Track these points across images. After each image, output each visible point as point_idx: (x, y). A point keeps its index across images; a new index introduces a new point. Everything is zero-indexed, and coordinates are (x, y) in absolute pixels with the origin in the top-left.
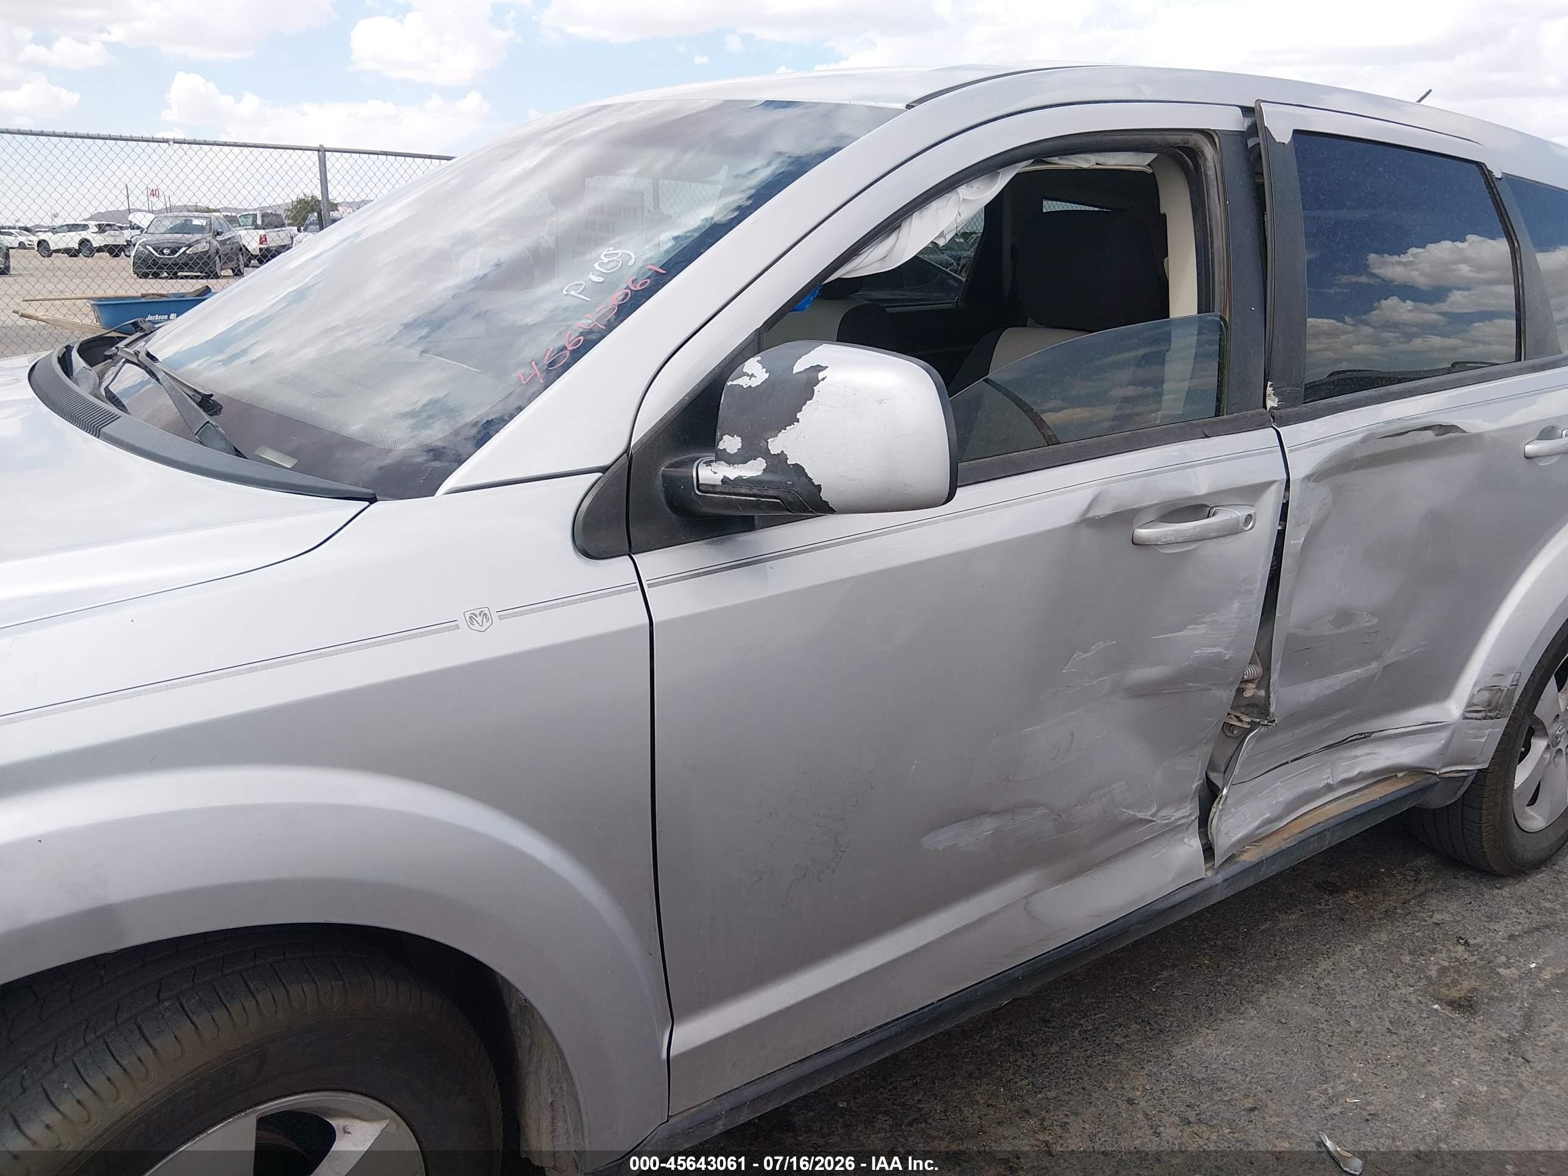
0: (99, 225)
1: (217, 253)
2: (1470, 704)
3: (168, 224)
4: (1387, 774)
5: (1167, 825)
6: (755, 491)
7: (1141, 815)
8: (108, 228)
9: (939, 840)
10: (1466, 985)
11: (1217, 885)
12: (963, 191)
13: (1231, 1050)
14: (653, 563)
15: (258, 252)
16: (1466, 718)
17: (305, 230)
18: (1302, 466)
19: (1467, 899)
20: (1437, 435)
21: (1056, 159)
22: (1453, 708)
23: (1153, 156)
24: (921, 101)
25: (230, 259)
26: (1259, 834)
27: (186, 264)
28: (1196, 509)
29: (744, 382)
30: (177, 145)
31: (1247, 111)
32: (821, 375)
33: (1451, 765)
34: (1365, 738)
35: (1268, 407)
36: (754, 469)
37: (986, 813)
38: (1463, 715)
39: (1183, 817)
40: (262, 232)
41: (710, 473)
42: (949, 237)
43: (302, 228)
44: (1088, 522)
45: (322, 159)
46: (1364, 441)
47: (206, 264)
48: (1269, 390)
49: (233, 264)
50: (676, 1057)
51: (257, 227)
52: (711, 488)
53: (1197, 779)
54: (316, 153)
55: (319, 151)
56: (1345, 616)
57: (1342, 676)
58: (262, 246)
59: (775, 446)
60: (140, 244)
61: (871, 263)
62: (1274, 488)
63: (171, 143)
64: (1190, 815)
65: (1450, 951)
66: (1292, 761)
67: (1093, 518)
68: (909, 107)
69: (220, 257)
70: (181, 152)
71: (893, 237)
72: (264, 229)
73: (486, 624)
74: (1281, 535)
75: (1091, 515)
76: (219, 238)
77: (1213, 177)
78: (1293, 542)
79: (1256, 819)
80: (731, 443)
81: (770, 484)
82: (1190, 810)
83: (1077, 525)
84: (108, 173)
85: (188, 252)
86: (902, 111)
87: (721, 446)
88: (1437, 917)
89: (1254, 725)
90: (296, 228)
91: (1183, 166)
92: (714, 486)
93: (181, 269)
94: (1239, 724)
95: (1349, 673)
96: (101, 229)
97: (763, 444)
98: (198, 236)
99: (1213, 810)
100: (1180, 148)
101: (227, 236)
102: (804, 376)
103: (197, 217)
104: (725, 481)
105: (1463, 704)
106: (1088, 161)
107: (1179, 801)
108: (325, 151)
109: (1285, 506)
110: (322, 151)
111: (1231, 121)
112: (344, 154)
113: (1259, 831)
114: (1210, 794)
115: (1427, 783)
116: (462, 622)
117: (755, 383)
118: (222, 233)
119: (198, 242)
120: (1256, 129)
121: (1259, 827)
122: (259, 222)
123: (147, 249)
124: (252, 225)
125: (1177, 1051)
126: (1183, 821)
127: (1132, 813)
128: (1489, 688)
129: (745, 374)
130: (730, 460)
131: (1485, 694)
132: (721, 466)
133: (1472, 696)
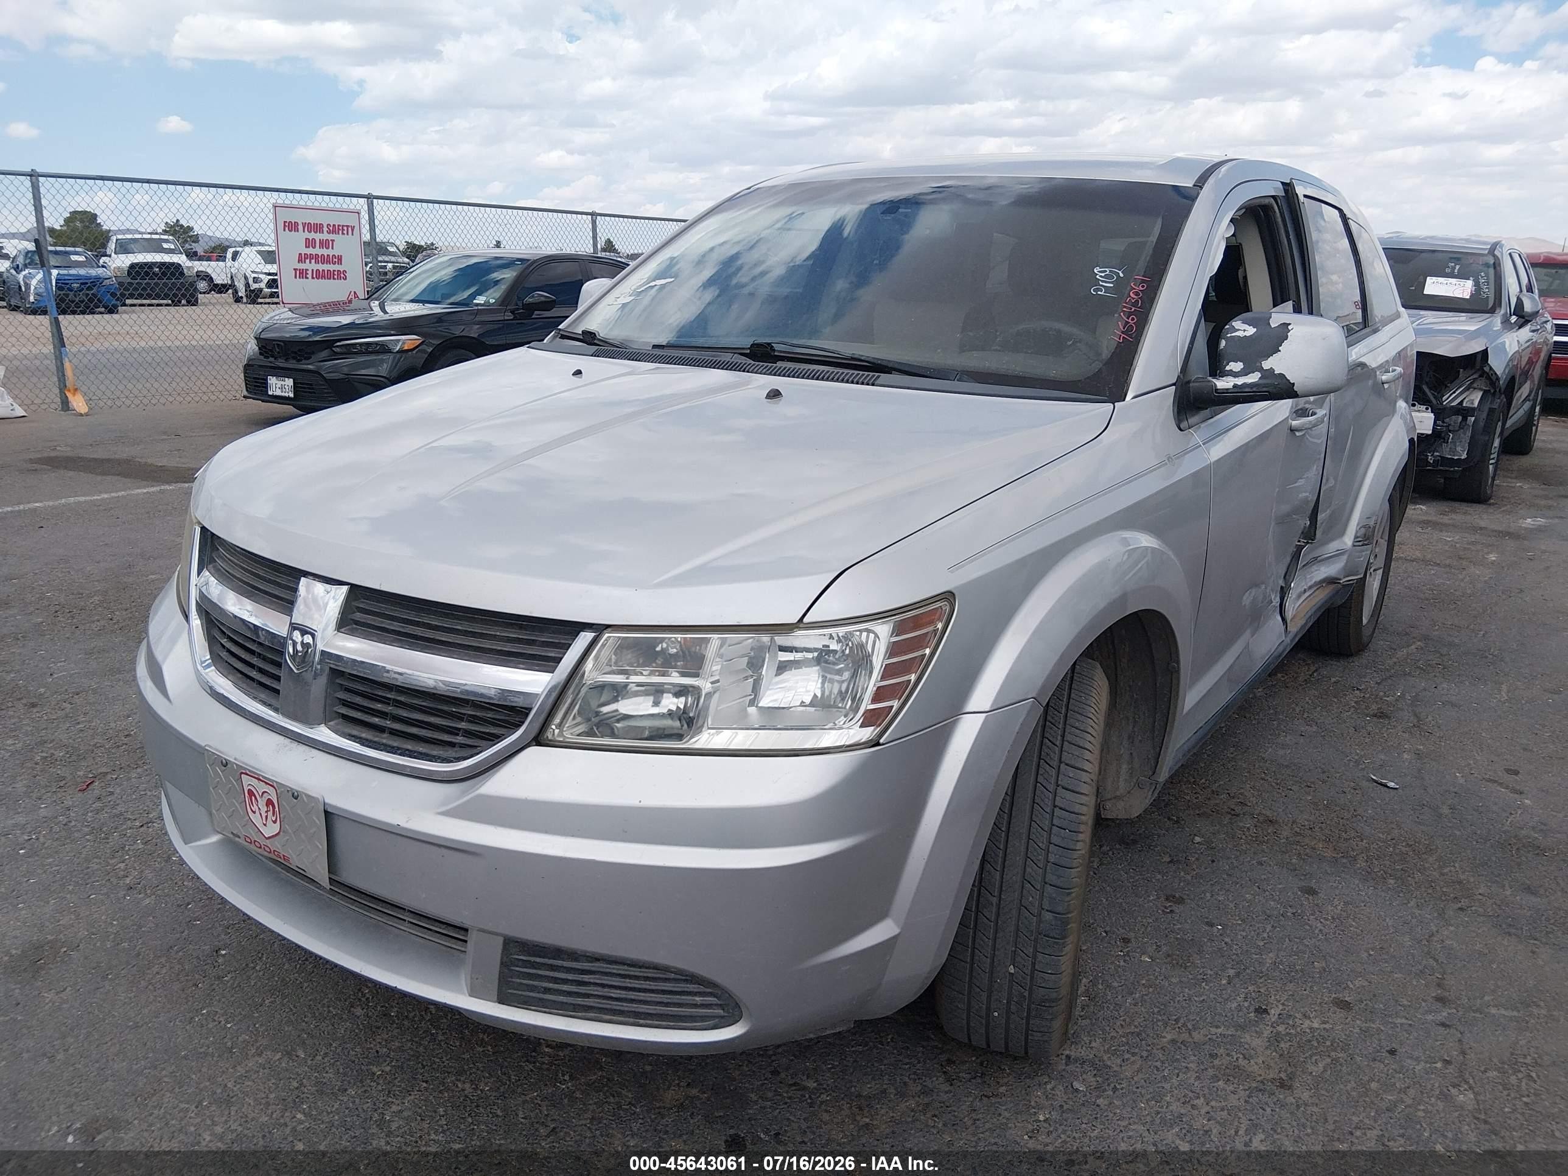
2: (1356, 537)
4: (1321, 584)
6: (1256, 390)
16: (1354, 546)
22: (1348, 540)
29: (1240, 335)
32: (1292, 328)
33: (1348, 576)
34: (1315, 560)
36: (1253, 378)
38: (1353, 543)
41: (1224, 383)
52: (1227, 391)
53: (1282, 578)
59: (1266, 365)
64: (1278, 601)
73: (1173, 462)
77: (1281, 223)
81: (1265, 386)
82: (1278, 598)
87: (1229, 368)
89: (1305, 544)
92: (1226, 388)
97: (1258, 364)
99: (1286, 598)
100: (1262, 206)
102: (1280, 329)
104: (1235, 386)
105: (1353, 537)
115: (1337, 589)
117: (1248, 335)
126: (1277, 604)
128: (1364, 526)
129: (1239, 330)
130: (1236, 375)
131: (1363, 530)
132: (1230, 378)
133: (1357, 532)
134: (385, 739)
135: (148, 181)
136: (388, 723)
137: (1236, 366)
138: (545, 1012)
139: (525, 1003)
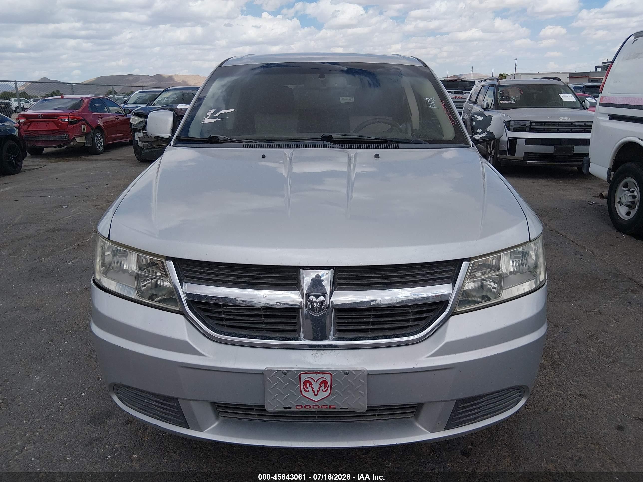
6: (486, 139)
36: (485, 135)
41: (477, 137)
59: (488, 130)
81: (488, 137)
87: (477, 132)
97: (486, 130)
102: (489, 117)
117: (481, 119)
129: (478, 118)
130: (480, 134)
132: (478, 135)
134: (369, 334)
136: (371, 327)
137: (479, 131)
138: (464, 425)
139: (457, 425)
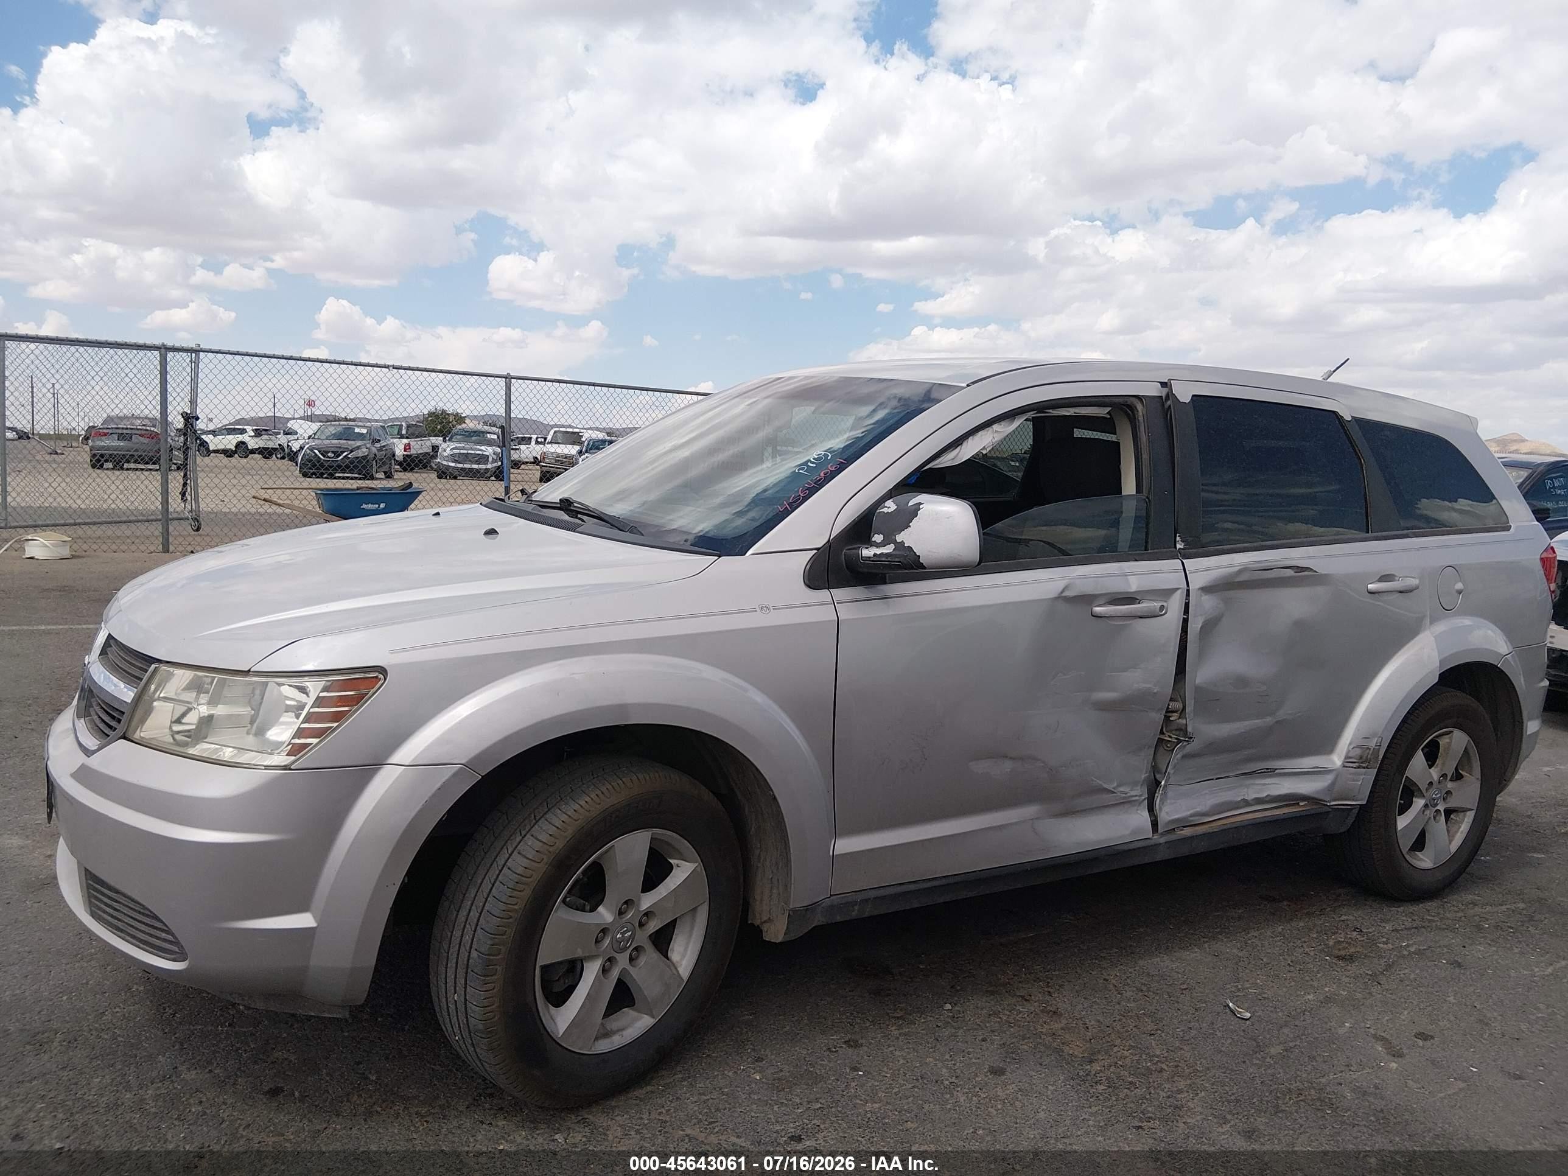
0: (256, 430)
1: (374, 458)
2: (1347, 757)
3: (332, 430)
4: (1292, 799)
5: (1124, 798)
6: (889, 559)
7: (1105, 786)
8: (263, 432)
9: (980, 767)
10: (1352, 950)
11: (1161, 844)
12: (995, 427)
13: (1177, 964)
14: (839, 593)
15: (401, 459)
16: (1344, 767)
17: (449, 440)
18: (1196, 583)
19: (1370, 910)
20: (1296, 572)
21: (1050, 411)
22: (1336, 760)
23: (1110, 409)
24: (974, 383)
25: (384, 463)
26: (1192, 821)
27: (347, 467)
28: (1129, 599)
29: (885, 510)
30: (396, 370)
31: (1164, 384)
32: (921, 507)
33: (1339, 800)
34: (1271, 772)
35: (1178, 548)
36: (889, 549)
37: (1006, 757)
38: (1343, 764)
39: (1136, 796)
40: (405, 441)
41: (867, 552)
42: (988, 450)
43: (447, 438)
44: (1061, 598)
45: (508, 385)
46: (1240, 572)
47: (364, 467)
48: (1178, 538)
49: (386, 468)
50: (837, 855)
51: (402, 437)
52: (868, 559)
53: (1144, 772)
54: (504, 379)
55: (506, 378)
56: (1242, 681)
57: (1247, 723)
58: (405, 453)
59: (899, 538)
60: (308, 448)
61: (947, 461)
62: (1179, 592)
63: (391, 368)
64: (1141, 796)
65: (1347, 934)
66: (1217, 779)
67: (1065, 597)
68: (968, 385)
69: (376, 461)
70: (397, 376)
71: (959, 448)
72: (407, 438)
73: (768, 611)
74: (1185, 621)
75: (1064, 595)
76: (377, 445)
77: (1142, 421)
78: (1195, 626)
79: (1189, 810)
80: (878, 538)
81: (896, 556)
82: (1140, 792)
83: (1056, 599)
84: (252, 384)
85: (349, 456)
86: (965, 388)
87: (873, 539)
88: (1343, 918)
89: (1179, 741)
90: (441, 438)
91: (1128, 415)
92: (869, 557)
93: (336, 471)
94: (1170, 739)
95: (1251, 721)
96: (258, 433)
97: (894, 537)
98: (359, 443)
99: (1156, 795)
100: (1124, 405)
101: (383, 443)
102: (914, 507)
103: (358, 426)
104: (875, 555)
105: (1343, 757)
106: (1069, 412)
107: (1135, 784)
108: (512, 378)
109: (1187, 605)
110: (508, 378)
111: (1153, 390)
112: (526, 381)
113: (1192, 819)
114: (1153, 786)
115: (1320, 810)
116: (758, 609)
117: (890, 510)
118: (379, 441)
119: (358, 448)
120: (1170, 395)
121: (1192, 816)
122: (404, 432)
123: (314, 453)
124: (398, 434)
125: (1141, 962)
126: (1137, 798)
127: (1100, 782)
128: (1360, 747)
129: (886, 507)
130: (878, 545)
131: (1358, 751)
132: (873, 548)
133: (1348, 751)
135: (594, 385)
